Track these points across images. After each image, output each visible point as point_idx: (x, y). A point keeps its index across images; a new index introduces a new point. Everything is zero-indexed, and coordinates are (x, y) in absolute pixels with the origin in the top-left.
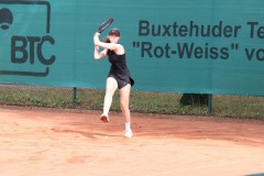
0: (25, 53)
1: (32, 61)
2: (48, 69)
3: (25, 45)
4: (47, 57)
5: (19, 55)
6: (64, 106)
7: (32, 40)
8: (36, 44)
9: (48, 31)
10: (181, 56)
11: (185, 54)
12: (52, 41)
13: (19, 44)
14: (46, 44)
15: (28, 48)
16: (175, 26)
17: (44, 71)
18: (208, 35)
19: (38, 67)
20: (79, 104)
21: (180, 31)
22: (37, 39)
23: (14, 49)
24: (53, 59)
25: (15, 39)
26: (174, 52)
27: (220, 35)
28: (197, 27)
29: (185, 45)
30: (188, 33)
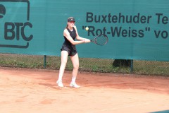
1: (18, 39)
2: (28, 44)
3: (13, 28)
4: (27, 36)
5: (10, 34)
6: (38, 67)
7: (18, 25)
8: (20, 27)
9: (28, 19)
10: (113, 35)
11: (116, 34)
12: (31, 26)
14: (27, 27)
15: (15, 30)
16: (109, 16)
17: (26, 45)
18: (131, 21)
19: (22, 42)
20: (48, 66)
21: (113, 19)
22: (21, 24)
23: (6, 31)
24: (31, 37)
25: (7, 24)
26: (109, 33)
27: (138, 22)
28: (123, 16)
29: (116, 28)
30: (118, 20)
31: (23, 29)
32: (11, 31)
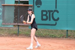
0: (47, 17)
1: (50, 20)
2: (56, 23)
3: (47, 14)
4: (56, 18)
5: (45, 17)
7: (50, 11)
8: (51, 13)
9: (56, 8)
12: (58, 12)
13: (44, 13)
15: (48, 15)
17: (55, 23)
19: (53, 22)
20: (69, 36)
22: (52, 11)
23: (42, 15)
24: (58, 19)
25: (42, 11)
31: (53, 14)
32: (46, 15)
